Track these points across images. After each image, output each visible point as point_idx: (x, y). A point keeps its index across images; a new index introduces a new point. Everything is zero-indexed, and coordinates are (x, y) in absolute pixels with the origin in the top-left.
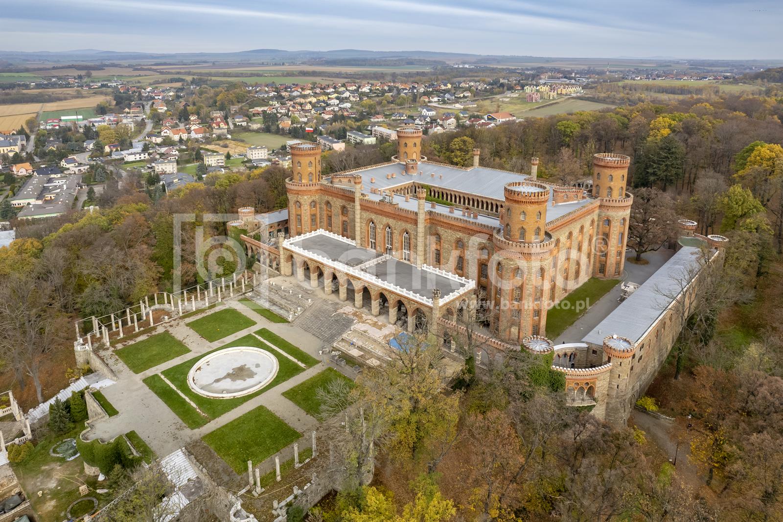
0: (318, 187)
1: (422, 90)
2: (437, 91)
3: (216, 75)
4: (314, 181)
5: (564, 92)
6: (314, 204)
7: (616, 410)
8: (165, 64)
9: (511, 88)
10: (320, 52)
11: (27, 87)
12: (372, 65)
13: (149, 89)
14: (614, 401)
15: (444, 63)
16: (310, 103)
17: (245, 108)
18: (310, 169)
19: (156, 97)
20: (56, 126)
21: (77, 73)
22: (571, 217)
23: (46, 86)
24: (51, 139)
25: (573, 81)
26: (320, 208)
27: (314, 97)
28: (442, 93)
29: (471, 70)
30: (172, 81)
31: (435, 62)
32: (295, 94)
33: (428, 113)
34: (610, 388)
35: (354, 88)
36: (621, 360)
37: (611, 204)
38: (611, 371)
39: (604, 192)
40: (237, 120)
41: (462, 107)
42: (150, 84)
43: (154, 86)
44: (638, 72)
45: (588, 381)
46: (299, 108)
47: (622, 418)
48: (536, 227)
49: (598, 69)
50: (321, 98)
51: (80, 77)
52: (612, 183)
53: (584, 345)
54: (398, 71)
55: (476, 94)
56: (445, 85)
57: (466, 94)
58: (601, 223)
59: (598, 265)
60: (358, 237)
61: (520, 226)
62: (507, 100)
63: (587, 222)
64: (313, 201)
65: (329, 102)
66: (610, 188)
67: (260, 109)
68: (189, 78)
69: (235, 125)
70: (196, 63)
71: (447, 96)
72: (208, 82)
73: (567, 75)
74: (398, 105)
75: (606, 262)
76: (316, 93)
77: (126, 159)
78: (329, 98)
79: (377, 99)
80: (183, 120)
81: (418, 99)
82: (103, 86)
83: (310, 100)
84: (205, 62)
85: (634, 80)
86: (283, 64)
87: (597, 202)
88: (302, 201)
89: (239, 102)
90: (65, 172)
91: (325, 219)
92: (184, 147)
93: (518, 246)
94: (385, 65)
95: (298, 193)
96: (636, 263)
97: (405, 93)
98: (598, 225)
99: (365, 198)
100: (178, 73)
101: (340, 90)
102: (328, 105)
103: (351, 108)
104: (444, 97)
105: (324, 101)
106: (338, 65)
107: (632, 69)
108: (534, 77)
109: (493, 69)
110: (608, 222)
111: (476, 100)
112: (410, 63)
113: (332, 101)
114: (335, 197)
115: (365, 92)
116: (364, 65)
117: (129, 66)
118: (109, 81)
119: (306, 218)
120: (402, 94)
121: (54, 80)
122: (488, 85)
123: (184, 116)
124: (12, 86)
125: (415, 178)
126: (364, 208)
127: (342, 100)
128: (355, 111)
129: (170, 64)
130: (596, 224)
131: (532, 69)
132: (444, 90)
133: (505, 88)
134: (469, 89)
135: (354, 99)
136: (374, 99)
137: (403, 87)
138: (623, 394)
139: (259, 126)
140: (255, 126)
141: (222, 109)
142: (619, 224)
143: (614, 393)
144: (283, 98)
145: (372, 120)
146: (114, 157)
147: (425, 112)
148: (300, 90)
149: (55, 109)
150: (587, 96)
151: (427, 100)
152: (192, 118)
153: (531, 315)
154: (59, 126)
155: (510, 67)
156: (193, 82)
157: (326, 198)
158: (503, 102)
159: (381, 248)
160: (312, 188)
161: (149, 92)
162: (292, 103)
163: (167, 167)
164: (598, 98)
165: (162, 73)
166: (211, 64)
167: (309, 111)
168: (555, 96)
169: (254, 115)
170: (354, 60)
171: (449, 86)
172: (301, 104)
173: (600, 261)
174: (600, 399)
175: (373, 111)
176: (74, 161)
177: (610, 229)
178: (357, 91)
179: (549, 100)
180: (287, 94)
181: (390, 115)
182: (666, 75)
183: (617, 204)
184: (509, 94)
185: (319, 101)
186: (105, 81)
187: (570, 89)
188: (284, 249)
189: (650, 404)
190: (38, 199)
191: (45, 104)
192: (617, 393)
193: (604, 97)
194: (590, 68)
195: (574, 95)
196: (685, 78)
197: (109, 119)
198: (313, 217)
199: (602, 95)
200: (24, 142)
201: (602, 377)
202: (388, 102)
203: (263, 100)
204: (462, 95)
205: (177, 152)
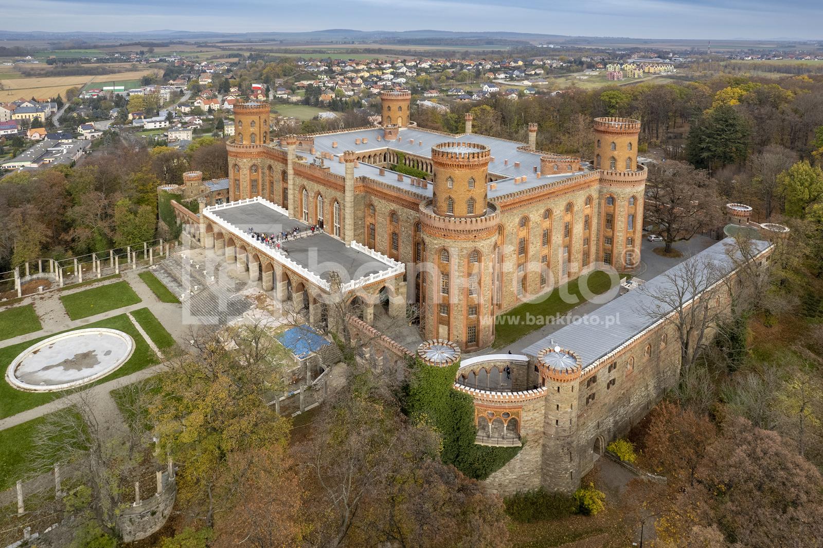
0: (259, 150)
1: (488, 67)
2: (505, 68)
3: (277, 51)
4: (258, 142)
5: (652, 70)
6: (254, 168)
7: (557, 457)
8: (231, 42)
9: (591, 66)
10: (396, 32)
11: (88, 61)
12: (447, 44)
13: (203, 64)
14: (552, 443)
15: (528, 43)
16: (362, 77)
17: (290, 81)
18: (252, 130)
19: (207, 71)
20: (94, 95)
21: (139, 49)
22: (546, 191)
23: (107, 61)
24: (81, 107)
25: (668, 61)
26: (263, 173)
27: (367, 71)
28: (511, 70)
29: (554, 50)
30: (230, 56)
31: (517, 42)
32: (348, 68)
33: (489, 89)
34: (547, 424)
35: (413, 63)
36: (558, 384)
37: (614, 178)
38: (546, 399)
39: (607, 163)
40: (279, 92)
41: (530, 84)
42: (207, 59)
43: (209, 61)
44: (752, 52)
45: (507, 411)
46: (349, 82)
47: (567, 469)
48: (469, 197)
49: (702, 50)
50: (375, 73)
51: (142, 53)
52: (616, 153)
53: (524, 358)
54: (471, 49)
55: (550, 71)
56: (516, 62)
57: (538, 71)
58: (603, 201)
59: (602, 254)
60: (290, 207)
61: (447, 195)
62: (585, 78)
63: (579, 200)
64: (254, 165)
65: (382, 77)
66: (613, 158)
67: (306, 83)
68: (247, 54)
69: (275, 97)
70: (263, 41)
71: (516, 73)
72: (265, 58)
73: (662, 55)
74: (459, 81)
75: (612, 251)
76: (371, 68)
77: (146, 127)
78: (383, 73)
79: (436, 75)
80: (222, 91)
81: (481, 76)
82: (161, 60)
83: (362, 74)
84: (274, 40)
85: (743, 59)
86: (353, 43)
87: (596, 175)
88: (240, 164)
89: (285, 75)
90: (79, 138)
91: (268, 186)
92: (212, 117)
93: (442, 221)
94: (461, 45)
95: (236, 155)
96: (664, 255)
97: (469, 70)
98: (599, 204)
99: (301, 162)
100: (240, 49)
101: (397, 65)
102: (381, 79)
103: (406, 83)
104: (513, 74)
105: (377, 76)
106: (411, 44)
107: (746, 50)
108: (622, 57)
109: (580, 49)
110: (612, 200)
111: (548, 78)
112: (490, 42)
113: (386, 76)
114: (276, 160)
115: (424, 68)
116: (439, 44)
117: (196, 44)
118: (169, 56)
119: (245, 184)
120: (465, 71)
121: (116, 55)
122: (565, 63)
123: (224, 88)
124: (73, 61)
125: (393, 144)
126: (298, 173)
127: (396, 75)
128: (409, 86)
129: (236, 42)
130: (595, 202)
131: (624, 50)
132: (514, 67)
133: (585, 66)
134: (542, 67)
135: (411, 75)
136: (433, 74)
137: (467, 63)
138: (566, 434)
139: (299, 98)
140: (294, 99)
141: (266, 81)
142: (627, 203)
143: (552, 431)
144: (334, 72)
145: (425, 95)
146: (135, 124)
147: (486, 88)
148: (355, 65)
149: (104, 81)
150: (679, 75)
151: (492, 76)
152: (232, 90)
153: (464, 312)
154: (98, 95)
155: (600, 48)
156: (250, 57)
157: (269, 162)
158: (580, 80)
159: (312, 220)
160: (252, 150)
161: (202, 66)
162: (342, 77)
163: (181, 135)
164: (692, 76)
165: (224, 49)
166: (278, 42)
167: (359, 85)
168: (641, 75)
169: (298, 88)
170: (429, 40)
171: (520, 63)
172: (351, 79)
173: (604, 249)
174: (529, 438)
175: (428, 86)
176: (91, 127)
177: (614, 210)
178: (415, 67)
179: (634, 78)
180: (339, 68)
181: (447, 91)
182: (786, 55)
183: (622, 178)
184: (589, 72)
185: (372, 76)
186: (164, 56)
187: (659, 68)
188: (205, 217)
189: (626, 451)
190: (34, 162)
191: (97, 76)
192: (557, 432)
193: (699, 76)
194: (693, 48)
195: (664, 74)
196: (808, 57)
197: (151, 90)
198: (254, 184)
199: (698, 74)
200: (55, 110)
201: (531, 407)
202: (448, 78)
203: (312, 74)
204: (533, 72)
205: (201, 122)
